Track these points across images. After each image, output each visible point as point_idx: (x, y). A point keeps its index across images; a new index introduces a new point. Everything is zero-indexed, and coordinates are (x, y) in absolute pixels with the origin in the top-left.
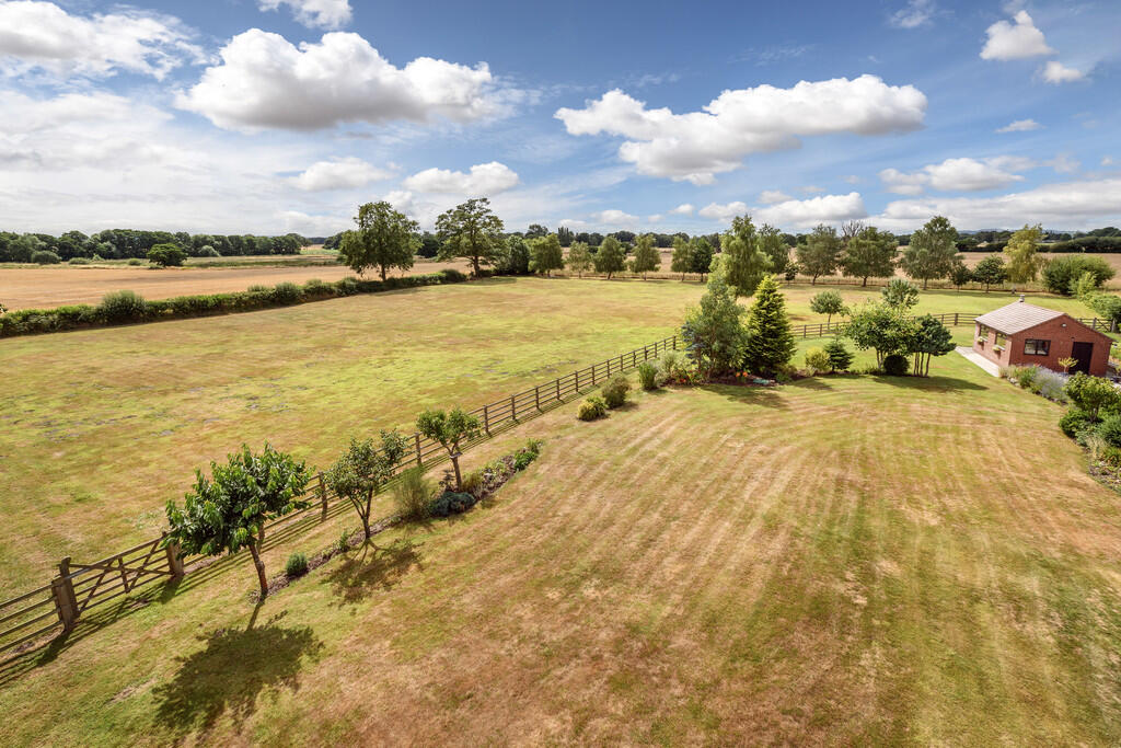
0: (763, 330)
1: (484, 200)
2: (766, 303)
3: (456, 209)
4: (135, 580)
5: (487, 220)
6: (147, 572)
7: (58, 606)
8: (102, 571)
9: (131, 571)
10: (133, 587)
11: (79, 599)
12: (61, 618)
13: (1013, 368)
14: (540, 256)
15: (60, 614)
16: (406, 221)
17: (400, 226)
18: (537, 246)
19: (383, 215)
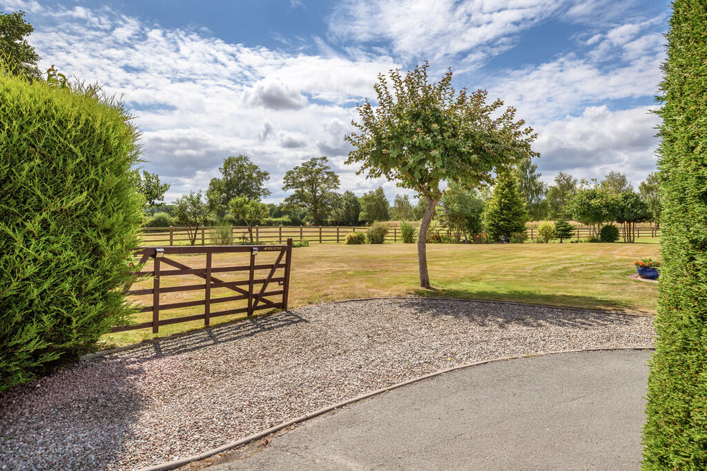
0: (500, 205)
1: (324, 158)
2: (502, 184)
3: (301, 166)
5: (326, 176)
14: (369, 208)
16: (259, 172)
17: (254, 175)
18: (367, 199)
19: (242, 166)
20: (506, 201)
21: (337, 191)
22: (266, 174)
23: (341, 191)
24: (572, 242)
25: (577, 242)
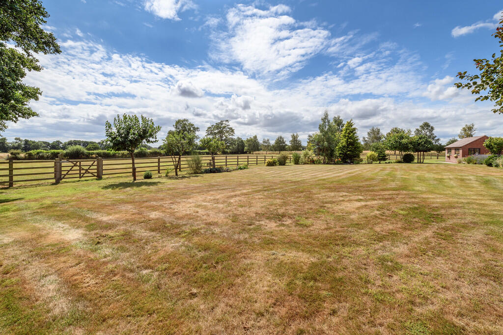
0: (347, 143)
1: (227, 121)
2: (348, 131)
3: (215, 125)
4: (84, 174)
5: (228, 130)
6: (89, 173)
7: (55, 171)
8: (73, 165)
9: (83, 169)
10: (83, 177)
11: (63, 173)
12: (55, 177)
13: (464, 158)
14: (249, 145)
15: (55, 174)
16: (194, 127)
17: (192, 129)
18: (248, 141)
19: (185, 124)
20: (352, 141)
21: (234, 137)
22: (198, 128)
23: (235, 137)
24: (386, 163)
25: (389, 163)
